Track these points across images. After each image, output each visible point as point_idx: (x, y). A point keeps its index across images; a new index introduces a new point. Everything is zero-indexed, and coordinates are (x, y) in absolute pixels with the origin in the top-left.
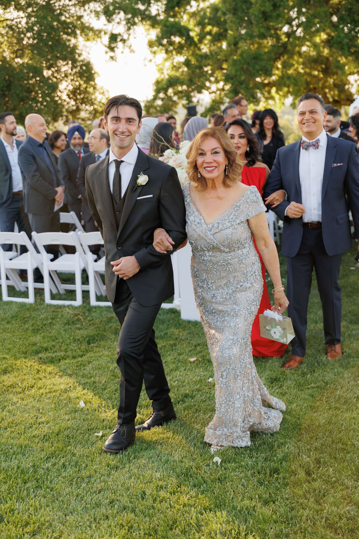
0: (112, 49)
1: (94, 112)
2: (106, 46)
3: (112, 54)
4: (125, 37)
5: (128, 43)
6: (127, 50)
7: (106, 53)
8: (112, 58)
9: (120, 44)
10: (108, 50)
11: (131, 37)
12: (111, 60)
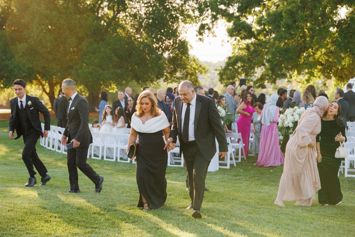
0: (201, 34)
1: (185, 74)
2: (197, 31)
3: (201, 37)
4: (211, 26)
5: (212, 30)
6: (211, 35)
7: (197, 36)
8: (200, 39)
9: (206, 31)
10: (198, 34)
11: (215, 26)
12: (200, 40)
